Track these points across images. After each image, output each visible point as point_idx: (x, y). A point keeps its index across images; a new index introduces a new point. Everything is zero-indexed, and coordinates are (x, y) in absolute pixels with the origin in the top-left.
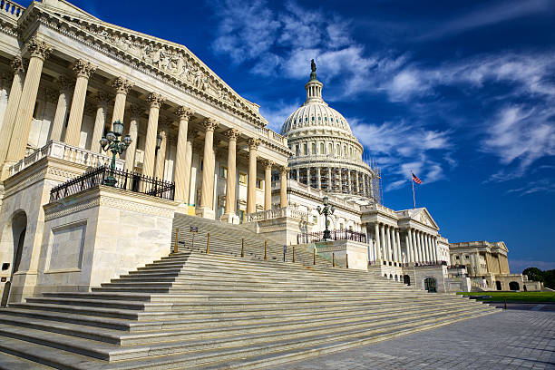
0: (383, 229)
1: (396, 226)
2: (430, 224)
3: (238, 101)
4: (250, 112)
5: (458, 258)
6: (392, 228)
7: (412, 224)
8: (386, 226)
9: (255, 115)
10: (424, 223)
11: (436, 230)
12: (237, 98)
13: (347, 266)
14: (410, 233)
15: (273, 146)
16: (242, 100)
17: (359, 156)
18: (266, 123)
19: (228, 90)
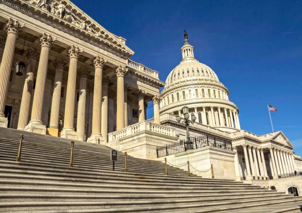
0: (250, 151)
2: (286, 144)
4: (115, 43)
6: (257, 149)
7: (272, 145)
8: (252, 148)
9: (120, 46)
11: (291, 149)
12: (102, 29)
13: (213, 177)
14: (271, 151)
15: (144, 77)
16: (107, 32)
17: (226, 97)
18: (132, 52)
19: (93, 22)
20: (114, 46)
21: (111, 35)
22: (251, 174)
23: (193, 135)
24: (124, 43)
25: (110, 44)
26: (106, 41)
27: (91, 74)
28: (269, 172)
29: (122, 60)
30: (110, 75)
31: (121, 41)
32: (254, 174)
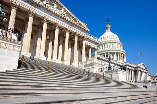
0: (129, 70)
1: (133, 69)
2: (145, 69)
3: (78, 22)
4: (83, 26)
5: (153, 80)
6: (132, 70)
7: (139, 69)
8: (130, 69)
9: (85, 27)
10: (143, 68)
11: (147, 71)
12: (78, 20)
13: (118, 80)
14: (138, 71)
15: (92, 40)
16: (80, 22)
17: (122, 48)
18: (89, 30)
19: (75, 17)
20: (82, 27)
21: (82, 23)
22: (128, 79)
23: (111, 65)
24: (86, 26)
25: (81, 26)
26: (79, 25)
27: (73, 39)
28: (136, 79)
29: (85, 34)
30: (80, 40)
31: (85, 25)
32: (129, 80)
